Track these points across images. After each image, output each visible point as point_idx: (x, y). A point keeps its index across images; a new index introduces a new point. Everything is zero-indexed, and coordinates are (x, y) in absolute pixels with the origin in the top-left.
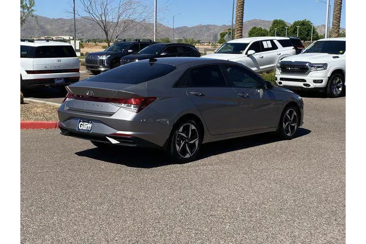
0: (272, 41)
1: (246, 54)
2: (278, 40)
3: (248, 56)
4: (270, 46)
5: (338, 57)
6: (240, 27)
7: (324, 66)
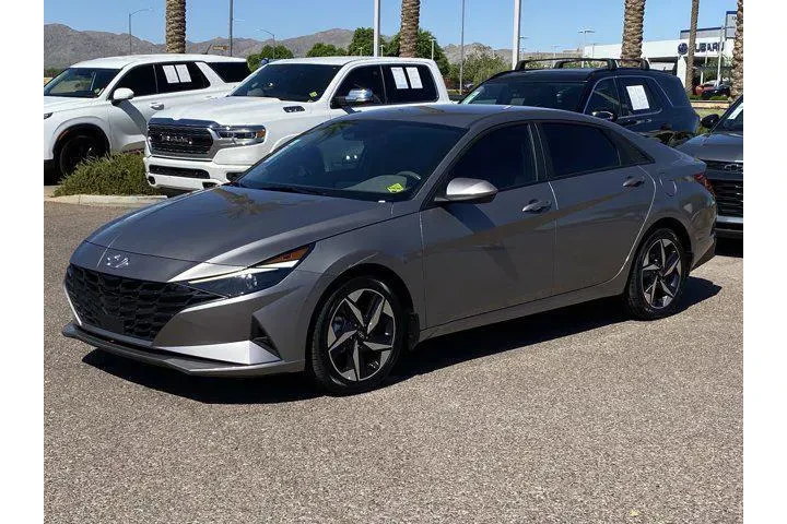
0: (192, 66)
1: (110, 97)
2: (209, 64)
3: (116, 103)
4: (186, 78)
5: (300, 109)
6: (178, 33)
7: (256, 133)
